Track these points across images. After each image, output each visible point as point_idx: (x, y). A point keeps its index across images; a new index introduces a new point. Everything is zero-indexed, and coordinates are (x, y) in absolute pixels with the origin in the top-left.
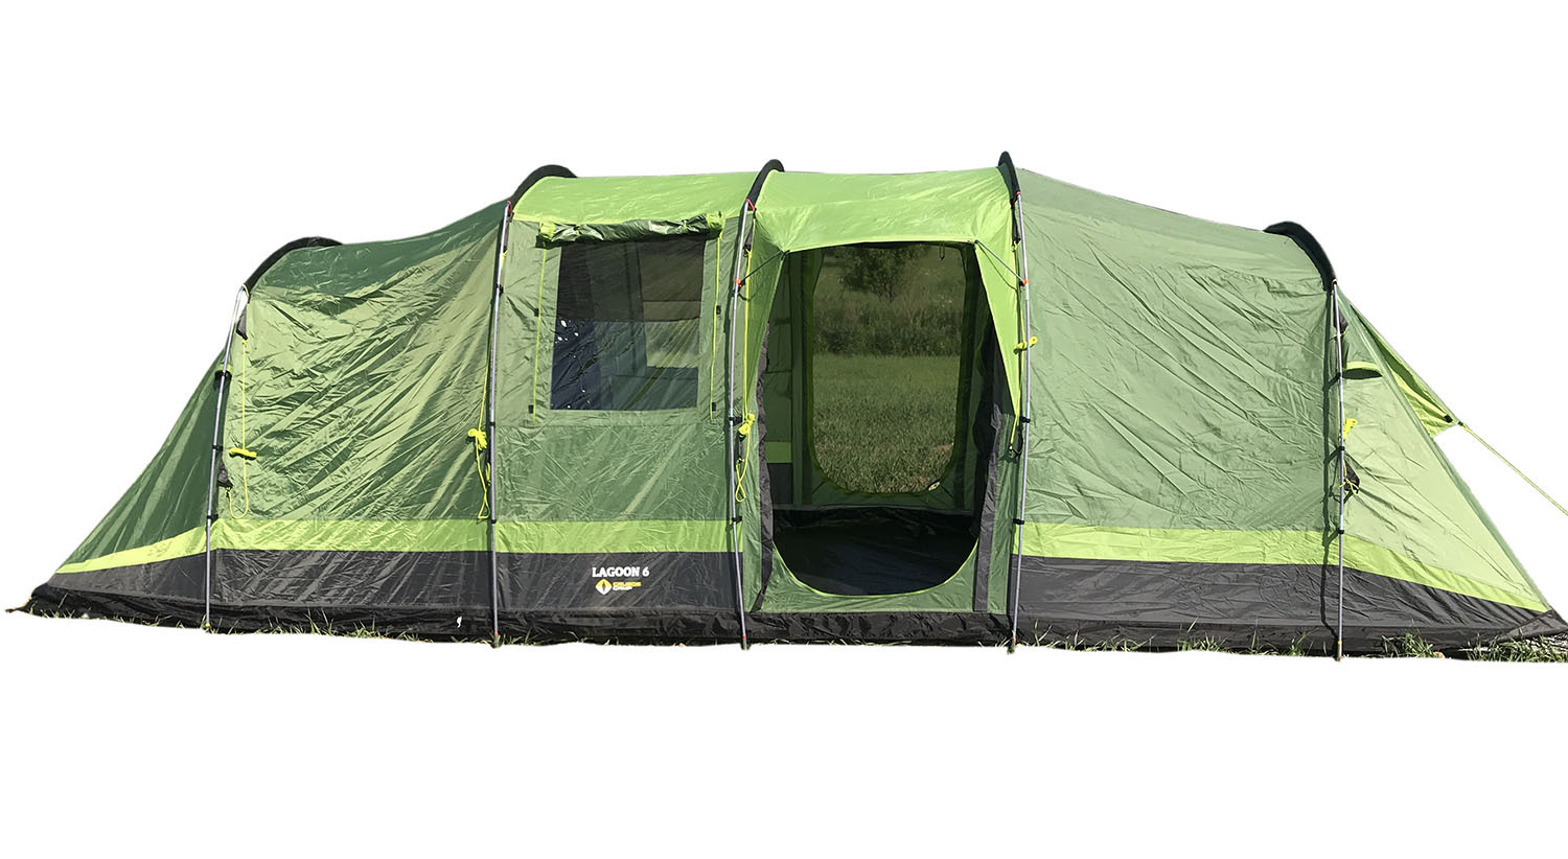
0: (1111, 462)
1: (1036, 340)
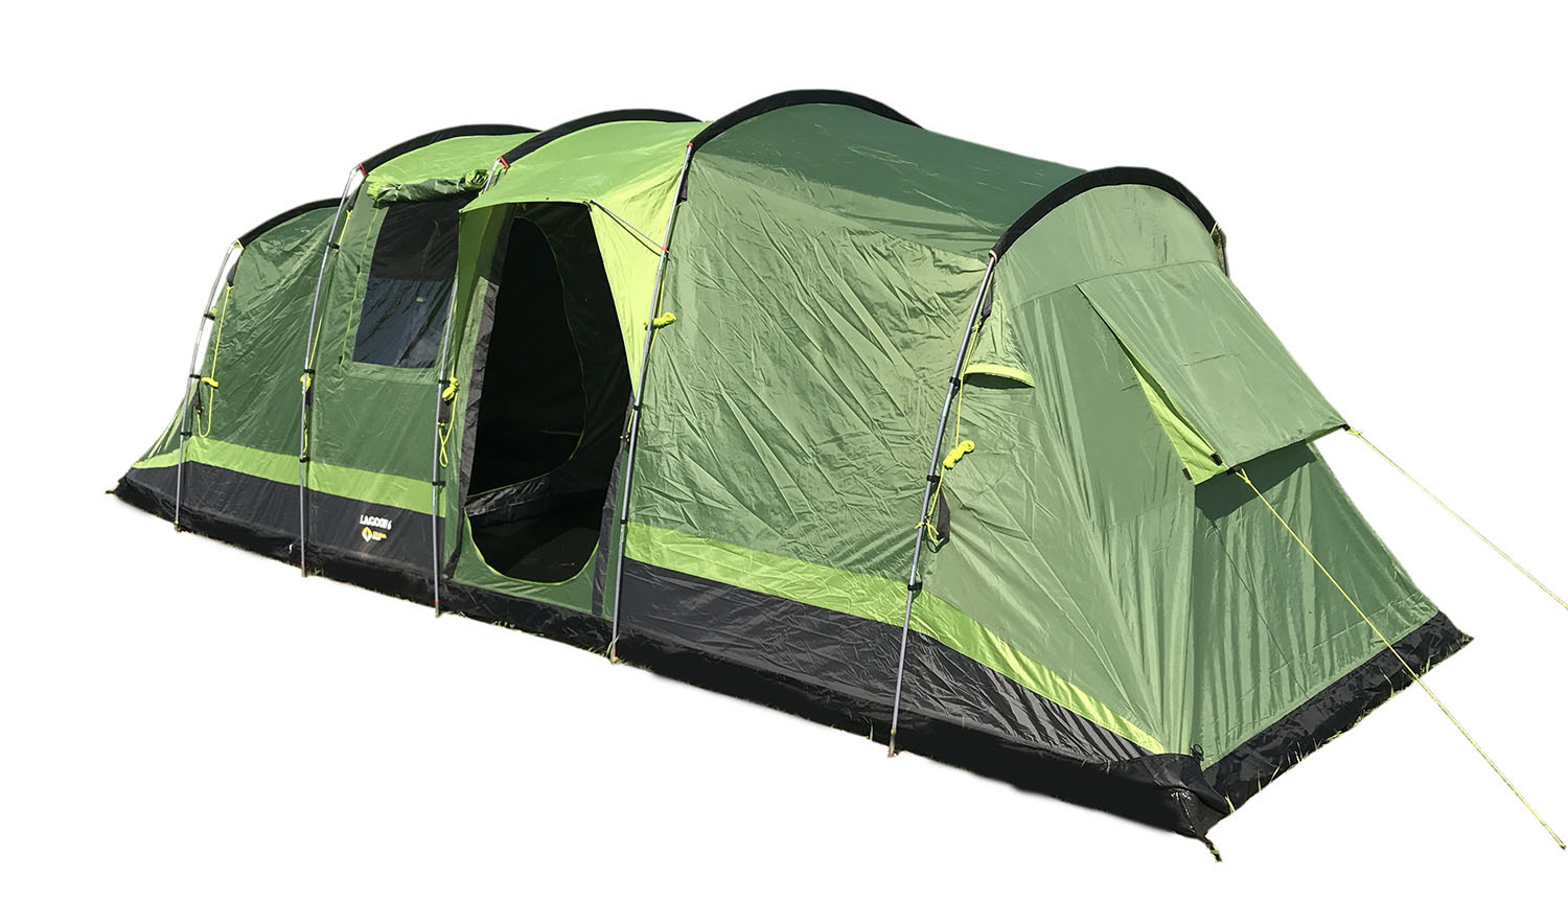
0: (733, 467)
1: (672, 317)
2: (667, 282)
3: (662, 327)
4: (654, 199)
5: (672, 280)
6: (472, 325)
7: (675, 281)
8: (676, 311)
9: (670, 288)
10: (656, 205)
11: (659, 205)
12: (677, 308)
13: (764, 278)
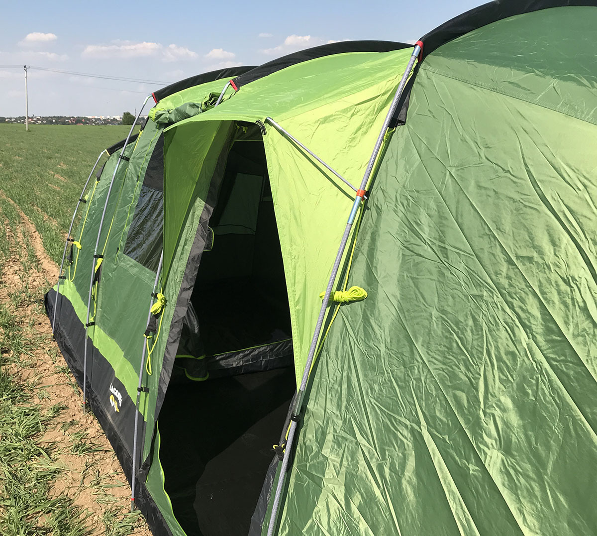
1: (363, 293)
2: (362, 241)
3: (344, 303)
4: (357, 120)
5: (368, 237)
6: (185, 245)
7: (373, 240)
8: (369, 285)
9: (365, 249)
10: (359, 129)
11: (364, 129)
12: (371, 281)
13: (518, 257)
